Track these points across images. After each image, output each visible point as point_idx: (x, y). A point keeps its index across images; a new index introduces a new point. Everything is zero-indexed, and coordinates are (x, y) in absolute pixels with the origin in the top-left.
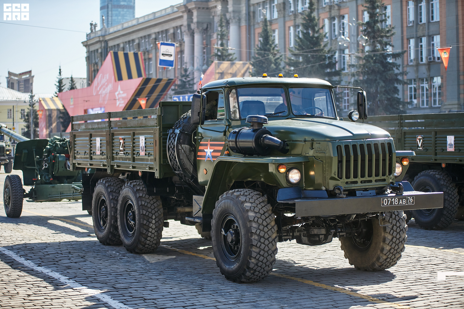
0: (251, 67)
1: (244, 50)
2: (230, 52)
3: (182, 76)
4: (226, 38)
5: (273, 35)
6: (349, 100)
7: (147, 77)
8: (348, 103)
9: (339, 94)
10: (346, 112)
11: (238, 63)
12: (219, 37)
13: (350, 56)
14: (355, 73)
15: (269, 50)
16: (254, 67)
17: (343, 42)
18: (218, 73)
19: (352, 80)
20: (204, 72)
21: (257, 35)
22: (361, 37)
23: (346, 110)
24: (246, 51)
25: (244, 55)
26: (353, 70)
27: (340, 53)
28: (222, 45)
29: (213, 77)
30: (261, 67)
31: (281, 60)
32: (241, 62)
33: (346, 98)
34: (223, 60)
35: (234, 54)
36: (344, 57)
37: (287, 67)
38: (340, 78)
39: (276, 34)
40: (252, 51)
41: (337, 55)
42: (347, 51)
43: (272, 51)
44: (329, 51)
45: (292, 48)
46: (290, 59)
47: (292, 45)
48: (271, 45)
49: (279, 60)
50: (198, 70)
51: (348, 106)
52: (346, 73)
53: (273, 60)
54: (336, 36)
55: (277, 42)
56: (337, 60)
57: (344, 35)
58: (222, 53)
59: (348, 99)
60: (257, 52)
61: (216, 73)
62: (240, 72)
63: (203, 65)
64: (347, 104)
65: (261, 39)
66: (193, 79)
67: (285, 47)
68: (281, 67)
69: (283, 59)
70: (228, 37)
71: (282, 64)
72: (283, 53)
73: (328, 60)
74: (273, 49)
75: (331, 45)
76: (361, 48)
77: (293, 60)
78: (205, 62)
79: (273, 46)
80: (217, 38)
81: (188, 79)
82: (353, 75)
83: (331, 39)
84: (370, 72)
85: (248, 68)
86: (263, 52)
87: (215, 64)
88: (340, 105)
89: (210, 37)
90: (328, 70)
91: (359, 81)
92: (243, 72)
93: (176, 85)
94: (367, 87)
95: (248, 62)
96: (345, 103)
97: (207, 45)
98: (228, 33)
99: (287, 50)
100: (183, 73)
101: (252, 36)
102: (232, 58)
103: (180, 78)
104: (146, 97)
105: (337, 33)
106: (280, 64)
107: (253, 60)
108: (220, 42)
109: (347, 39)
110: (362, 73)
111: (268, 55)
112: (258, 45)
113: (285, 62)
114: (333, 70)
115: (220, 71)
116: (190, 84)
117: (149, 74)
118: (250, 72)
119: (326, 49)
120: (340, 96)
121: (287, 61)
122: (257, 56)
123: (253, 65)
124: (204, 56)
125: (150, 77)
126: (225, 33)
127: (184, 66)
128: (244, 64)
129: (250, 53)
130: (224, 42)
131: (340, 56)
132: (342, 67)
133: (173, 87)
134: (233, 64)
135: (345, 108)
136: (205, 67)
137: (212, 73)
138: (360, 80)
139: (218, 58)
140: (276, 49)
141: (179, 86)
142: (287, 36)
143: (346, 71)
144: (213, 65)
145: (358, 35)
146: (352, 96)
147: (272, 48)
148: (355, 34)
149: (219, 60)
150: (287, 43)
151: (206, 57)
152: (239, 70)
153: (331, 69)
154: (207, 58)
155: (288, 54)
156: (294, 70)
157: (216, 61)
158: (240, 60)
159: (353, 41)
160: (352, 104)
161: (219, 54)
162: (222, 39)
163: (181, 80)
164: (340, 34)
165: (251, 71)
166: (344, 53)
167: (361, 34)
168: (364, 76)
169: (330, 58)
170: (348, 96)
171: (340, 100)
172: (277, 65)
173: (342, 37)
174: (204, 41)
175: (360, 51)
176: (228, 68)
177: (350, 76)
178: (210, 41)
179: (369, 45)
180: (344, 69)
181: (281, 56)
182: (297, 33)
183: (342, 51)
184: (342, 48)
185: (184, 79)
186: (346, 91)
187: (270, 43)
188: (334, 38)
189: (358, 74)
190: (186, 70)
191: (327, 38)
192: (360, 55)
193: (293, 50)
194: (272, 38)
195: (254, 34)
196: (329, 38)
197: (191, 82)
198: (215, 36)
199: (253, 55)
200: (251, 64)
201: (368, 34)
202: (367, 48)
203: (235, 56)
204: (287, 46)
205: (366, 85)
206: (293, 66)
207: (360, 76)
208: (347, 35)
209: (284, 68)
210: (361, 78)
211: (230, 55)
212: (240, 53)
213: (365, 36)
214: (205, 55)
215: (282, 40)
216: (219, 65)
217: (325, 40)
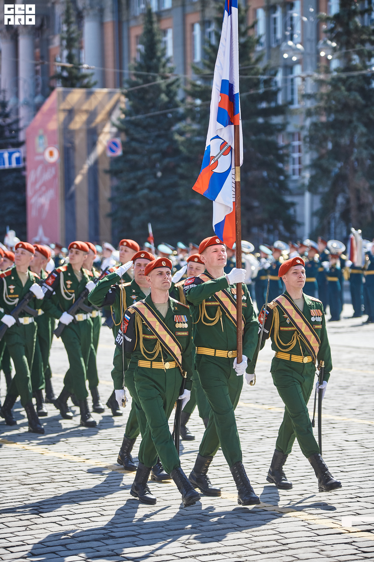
0: (123, 99)
1: (111, 70)
2: (84, 71)
4: (76, 44)
5: (164, 39)
6: (302, 159)
8: (300, 163)
9: (282, 148)
10: (295, 181)
11: (101, 93)
12: (65, 43)
13: (303, 79)
14: (313, 110)
15: (157, 70)
16: (130, 100)
17: (291, 53)
18: (64, 110)
19: (308, 123)
20: (37, 108)
21: (133, 40)
22: (325, 42)
23: (296, 177)
24: (115, 73)
25: (110, 78)
26: (309, 104)
27: (285, 74)
28: (70, 58)
29: (55, 117)
30: (142, 99)
31: (178, 86)
32: (105, 90)
33: (296, 155)
34: (73, 86)
35: (92, 74)
36: (292, 80)
37: (189, 100)
38: (285, 119)
39: (169, 38)
40: (126, 71)
41: (279, 77)
42: (298, 70)
43: (161, 70)
44: (265, 70)
45: (197, 63)
46: (194, 85)
47: (198, 58)
48: (159, 59)
49: (174, 88)
50: (27, 104)
51: (300, 170)
52: (297, 109)
53: (163, 87)
54: (277, 41)
55: (170, 52)
56: (280, 84)
57: (292, 39)
58: (70, 73)
59: (300, 158)
60: (133, 72)
61: (60, 110)
62: (103, 107)
63: (36, 95)
64: (297, 166)
65: (141, 47)
66: (17, 121)
67: (185, 63)
68: (178, 98)
69: (182, 86)
70: (81, 42)
71: (180, 96)
72: (181, 75)
73: (265, 87)
74: (164, 66)
75: (269, 57)
76: (323, 63)
77: (199, 86)
78: (39, 89)
79: (163, 60)
80: (61, 45)
81: (9, 121)
82: (309, 113)
83: (269, 47)
84: (339, 107)
85: (118, 101)
86: (144, 73)
87: (59, 93)
88: (286, 168)
89: (48, 42)
90: (264, 105)
91: (320, 125)
92: (108, 107)
94: (335, 136)
95: (118, 90)
96: (294, 164)
97: (42, 57)
98: (81, 35)
99: (189, 67)
101: (125, 41)
102: (88, 83)
105: (279, 35)
106: (175, 94)
107: (126, 86)
108: (65, 53)
109: (299, 46)
110: (325, 109)
111: (154, 78)
112: (135, 59)
113: (186, 91)
114: (273, 105)
115: (68, 107)
118: (121, 109)
119: (261, 66)
120: (285, 151)
121: (189, 87)
122: (134, 79)
123: (127, 95)
124: (37, 79)
126: (74, 35)
128: (111, 94)
129: (121, 75)
130: (74, 51)
131: (285, 81)
132: (289, 98)
134: (89, 94)
135: (294, 174)
136: (38, 99)
137: (52, 111)
138: (322, 123)
139: (62, 83)
140: (169, 65)
142: (188, 42)
143: (296, 106)
144: (54, 96)
145: (318, 39)
146: (306, 152)
147: (161, 64)
148: (313, 37)
149: (64, 85)
150: (189, 54)
151: (40, 81)
152: (102, 105)
153: (269, 102)
154: (43, 81)
155: (191, 76)
156: (201, 106)
157: (59, 89)
158: (104, 86)
159: (308, 50)
160: (306, 167)
161: (65, 74)
162: (69, 46)
164: (285, 38)
165: (123, 106)
166: (292, 72)
167: (323, 36)
168: (329, 115)
169: (267, 82)
170: (300, 151)
171: (286, 158)
172: (172, 95)
173: (290, 43)
174: (38, 50)
175: (323, 69)
176: (80, 103)
177: (303, 116)
178: (48, 51)
179: (339, 58)
180: (292, 102)
181: (177, 80)
182: (206, 37)
183: (289, 68)
184: (289, 63)
186: (296, 143)
187: (159, 54)
188: (274, 45)
189: (318, 111)
190: (4, 105)
191: (261, 44)
192: (322, 77)
193: (200, 67)
194: (161, 46)
195: (129, 37)
196: (265, 45)
197: (14, 127)
198: (56, 41)
199: (126, 78)
200: (123, 94)
201: (336, 38)
202: (335, 64)
203: (93, 79)
204: (189, 61)
205: (332, 132)
206: (200, 97)
207: (322, 115)
208: (299, 40)
209: (183, 101)
210: (324, 119)
211: (85, 76)
212: (103, 74)
213: (332, 40)
214: (39, 77)
215: (180, 49)
216: (64, 95)
217: (259, 48)
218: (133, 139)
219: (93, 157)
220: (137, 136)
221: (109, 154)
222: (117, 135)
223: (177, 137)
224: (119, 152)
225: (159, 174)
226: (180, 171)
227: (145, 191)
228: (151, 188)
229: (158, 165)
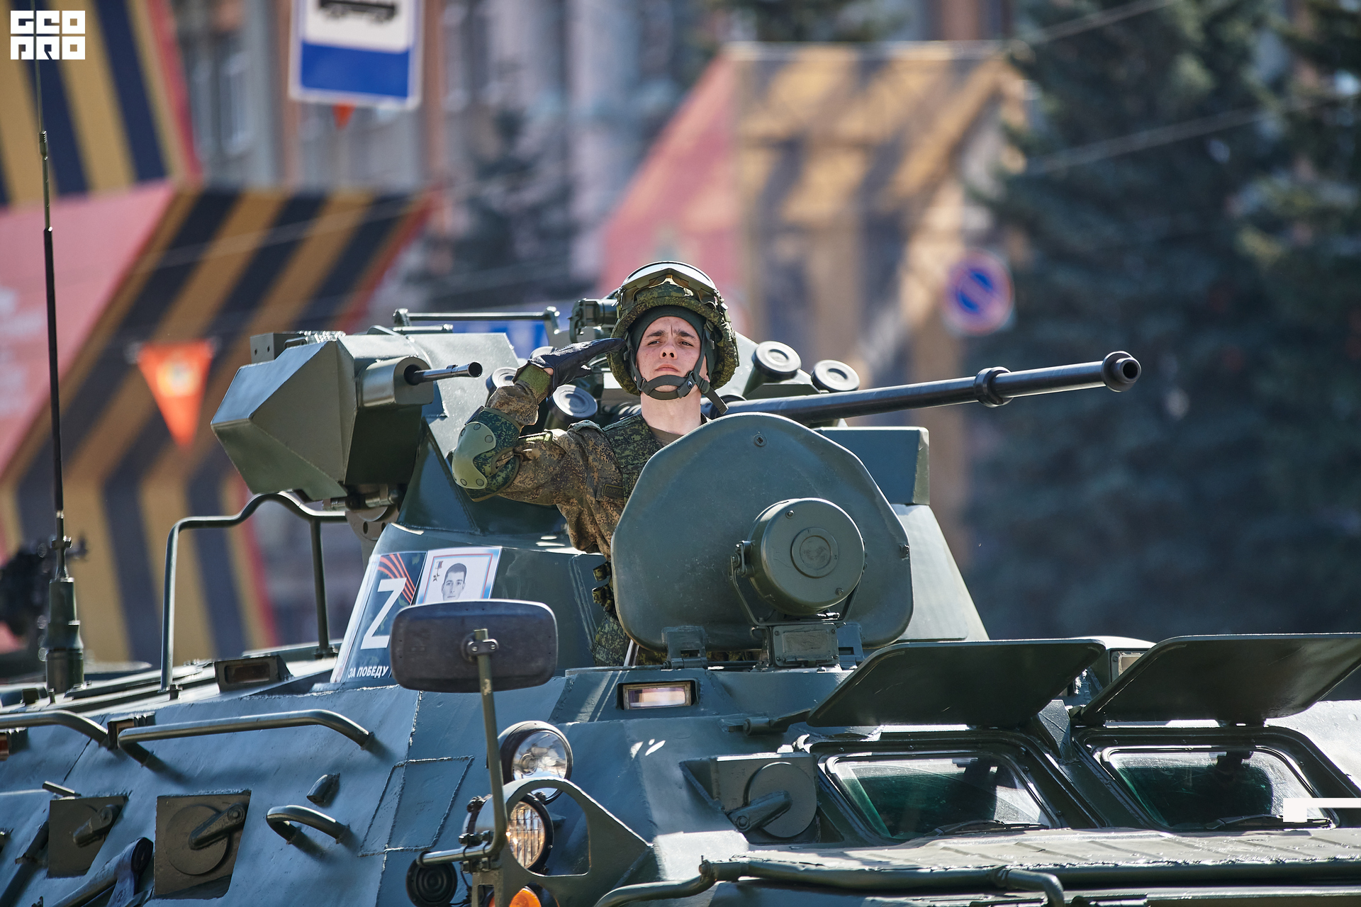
0: (1017, 87)
3: (487, 170)
7: (207, 177)
11: (918, 61)
18: (763, 142)
29: (724, 170)
30: (1100, 81)
31: (1255, 21)
32: (939, 51)
37: (1306, 80)
46: (1331, 15)
50: (607, 119)
53: (1191, 27)
61: (743, 142)
63: (644, 78)
66: (565, 193)
68: (1256, 75)
81: (532, 194)
85: (995, 98)
87: (738, 69)
93: (436, 243)
95: (994, 52)
100: (491, 145)
102: (867, 23)
103: (465, 184)
104: (203, 336)
106: (1243, 57)
113: (1290, 42)
115: (779, 128)
116: (545, 235)
117: (223, 159)
118: (1007, 132)
121: (1306, 25)
123: (1034, 70)
125: (233, 177)
127: (495, 94)
128: (964, 66)
133: (412, 258)
134: (871, 70)
136: (652, 99)
139: (755, 27)
141: (461, 248)
144: (720, 84)
152: (923, 113)
157: (742, 50)
158: (932, 32)
163: (475, 204)
165: (1015, 117)
172: (1227, 63)
185: (495, 193)
190: (510, 125)
197: (555, 218)
200: (1014, 61)
203: (886, 7)
209: (1278, 85)
216: (763, 79)
218: (1058, 255)
219: (887, 333)
220: (1076, 240)
221: (957, 321)
222: (987, 240)
223: (1255, 244)
224: (999, 312)
225: (1177, 403)
226: (1266, 386)
227: (1116, 479)
228: (1141, 464)
229: (1171, 365)
